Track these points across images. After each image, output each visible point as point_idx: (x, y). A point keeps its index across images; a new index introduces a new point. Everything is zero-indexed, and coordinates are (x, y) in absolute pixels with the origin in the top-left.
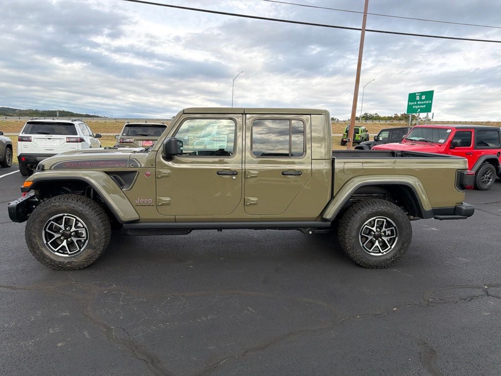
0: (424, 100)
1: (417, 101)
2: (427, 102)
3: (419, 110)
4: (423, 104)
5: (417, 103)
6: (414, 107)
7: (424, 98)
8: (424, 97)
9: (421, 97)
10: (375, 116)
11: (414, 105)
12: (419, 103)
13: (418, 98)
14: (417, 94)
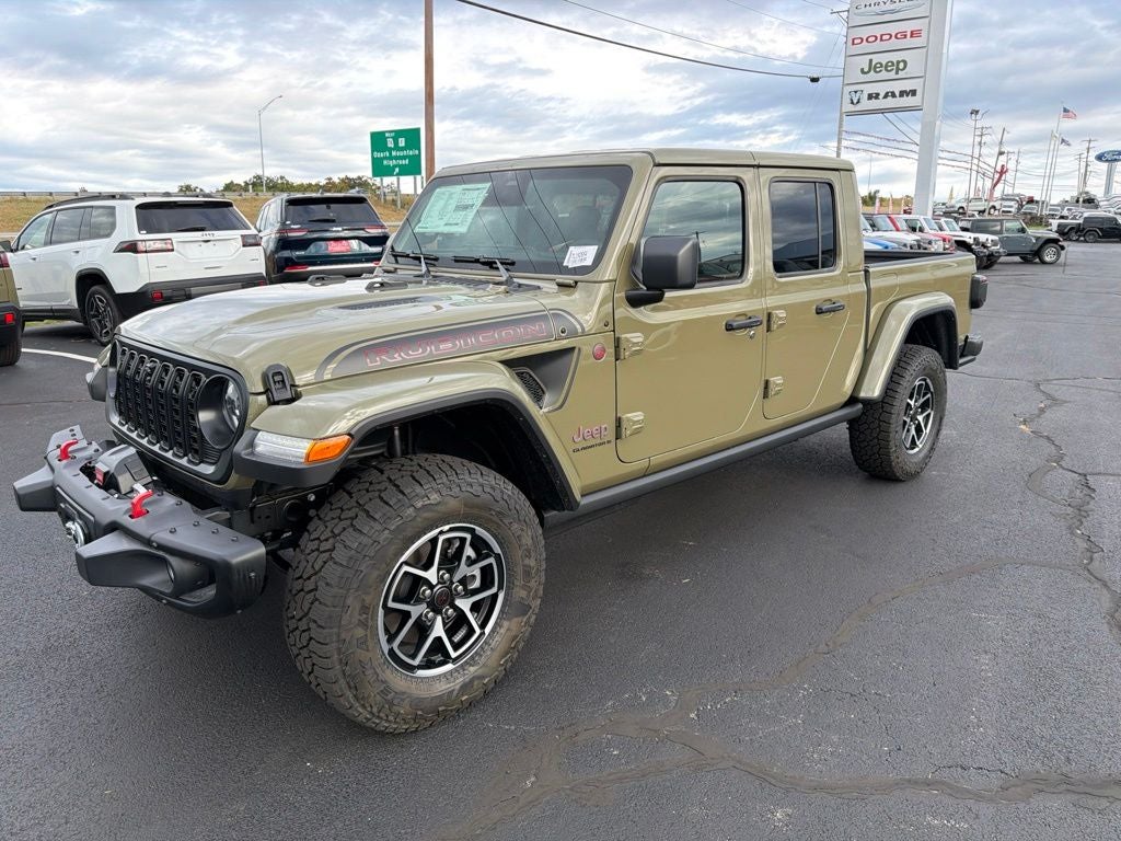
0: (402, 149)
1: (390, 150)
2: (411, 153)
3: (397, 170)
4: (404, 158)
5: (391, 154)
6: (385, 162)
7: (403, 145)
8: (402, 142)
9: (396, 143)
10: (280, 181)
11: (385, 158)
12: (394, 153)
13: (390, 144)
14: (387, 135)
